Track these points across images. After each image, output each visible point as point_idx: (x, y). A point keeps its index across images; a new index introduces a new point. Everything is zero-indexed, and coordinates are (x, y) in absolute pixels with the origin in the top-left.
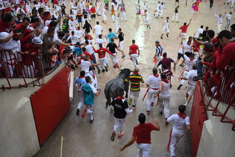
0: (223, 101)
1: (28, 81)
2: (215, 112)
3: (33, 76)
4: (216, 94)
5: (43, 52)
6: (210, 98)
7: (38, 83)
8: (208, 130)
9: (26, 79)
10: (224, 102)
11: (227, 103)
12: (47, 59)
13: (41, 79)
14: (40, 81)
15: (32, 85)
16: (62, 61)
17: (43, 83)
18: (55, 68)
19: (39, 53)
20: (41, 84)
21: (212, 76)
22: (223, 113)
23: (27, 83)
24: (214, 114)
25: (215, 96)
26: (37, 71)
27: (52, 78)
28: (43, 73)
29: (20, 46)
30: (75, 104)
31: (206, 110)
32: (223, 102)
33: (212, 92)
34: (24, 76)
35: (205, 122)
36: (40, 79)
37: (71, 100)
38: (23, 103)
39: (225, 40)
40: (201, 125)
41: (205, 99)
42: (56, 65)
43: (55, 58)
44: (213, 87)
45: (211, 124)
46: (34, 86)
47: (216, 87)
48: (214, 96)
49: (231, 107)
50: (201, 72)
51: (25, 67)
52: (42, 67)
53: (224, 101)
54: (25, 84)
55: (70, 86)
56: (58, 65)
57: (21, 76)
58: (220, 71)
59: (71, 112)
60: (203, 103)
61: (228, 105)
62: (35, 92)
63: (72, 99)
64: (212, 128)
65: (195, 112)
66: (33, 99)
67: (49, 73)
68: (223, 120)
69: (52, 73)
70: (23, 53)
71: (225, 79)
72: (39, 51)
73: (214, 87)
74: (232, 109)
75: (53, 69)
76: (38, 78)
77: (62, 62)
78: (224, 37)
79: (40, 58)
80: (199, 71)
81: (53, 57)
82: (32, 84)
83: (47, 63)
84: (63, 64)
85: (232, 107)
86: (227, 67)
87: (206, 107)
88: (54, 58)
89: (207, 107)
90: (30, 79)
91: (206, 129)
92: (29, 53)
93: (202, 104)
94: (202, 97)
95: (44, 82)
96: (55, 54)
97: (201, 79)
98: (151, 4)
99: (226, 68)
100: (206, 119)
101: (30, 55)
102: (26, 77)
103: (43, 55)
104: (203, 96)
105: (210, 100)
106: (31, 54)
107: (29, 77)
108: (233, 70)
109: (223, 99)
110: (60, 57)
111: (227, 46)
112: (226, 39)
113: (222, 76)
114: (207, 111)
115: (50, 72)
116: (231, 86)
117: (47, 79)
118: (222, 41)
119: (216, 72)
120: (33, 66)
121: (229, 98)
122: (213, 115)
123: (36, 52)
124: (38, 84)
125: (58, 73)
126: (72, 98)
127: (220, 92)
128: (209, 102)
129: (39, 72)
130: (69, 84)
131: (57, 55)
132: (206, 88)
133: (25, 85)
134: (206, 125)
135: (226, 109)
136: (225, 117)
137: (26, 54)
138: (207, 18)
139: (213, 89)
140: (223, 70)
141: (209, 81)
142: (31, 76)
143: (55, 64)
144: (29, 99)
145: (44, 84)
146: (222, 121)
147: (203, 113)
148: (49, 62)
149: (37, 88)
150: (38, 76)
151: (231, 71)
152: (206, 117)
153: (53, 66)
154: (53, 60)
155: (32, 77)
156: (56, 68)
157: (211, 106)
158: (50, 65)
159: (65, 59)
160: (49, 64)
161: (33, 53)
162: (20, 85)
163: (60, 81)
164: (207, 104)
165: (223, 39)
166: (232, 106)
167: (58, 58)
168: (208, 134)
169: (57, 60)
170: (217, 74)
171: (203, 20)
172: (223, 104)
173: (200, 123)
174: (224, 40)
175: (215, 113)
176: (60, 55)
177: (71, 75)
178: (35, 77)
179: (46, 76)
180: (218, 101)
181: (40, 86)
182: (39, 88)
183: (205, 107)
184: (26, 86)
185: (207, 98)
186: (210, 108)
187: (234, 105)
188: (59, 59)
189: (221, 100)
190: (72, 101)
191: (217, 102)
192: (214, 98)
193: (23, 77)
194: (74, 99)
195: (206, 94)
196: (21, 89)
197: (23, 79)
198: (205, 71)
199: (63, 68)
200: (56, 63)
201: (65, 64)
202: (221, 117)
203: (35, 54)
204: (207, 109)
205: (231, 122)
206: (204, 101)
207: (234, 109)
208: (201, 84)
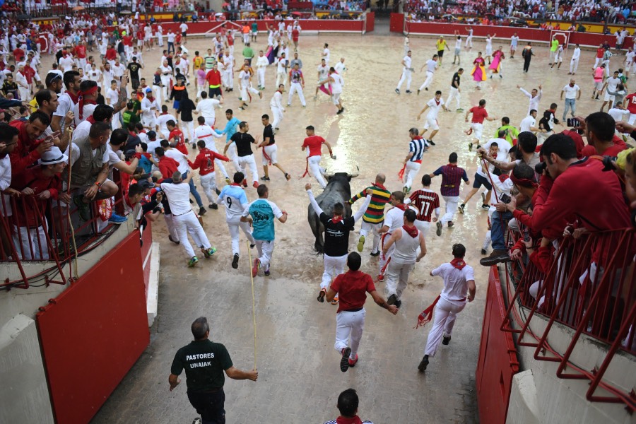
0: (562, 319)
1: (31, 269)
2: (542, 349)
3: (46, 256)
4: (542, 300)
5: (74, 190)
6: (527, 312)
7: (59, 275)
8: (525, 398)
9: (25, 266)
10: (564, 321)
11: (573, 325)
12: (87, 208)
13: (67, 265)
14: (66, 269)
15: (43, 282)
16: (126, 213)
17: (73, 276)
18: (107, 234)
19: (65, 192)
20: (67, 279)
21: (530, 252)
22: (562, 351)
23: (27, 277)
24: (540, 355)
25: (541, 306)
26: (56, 241)
27: (98, 263)
28: (74, 249)
29: (9, 175)
30: (162, 332)
31: (517, 344)
32: (561, 322)
33: (531, 296)
34: (20, 257)
35: (516, 376)
36: (64, 264)
37: (150, 322)
38: (16, 333)
39: (557, 162)
40: (506, 387)
41: (515, 314)
42: (109, 226)
43: (106, 205)
44: (534, 282)
45: (532, 383)
46: (48, 285)
47: (542, 281)
48: (539, 306)
49: (582, 335)
50: (501, 242)
51: (24, 231)
52: (70, 230)
53: (565, 319)
54: (22, 278)
55: (148, 282)
56: (115, 224)
57: (11, 258)
58: (550, 239)
59: (152, 354)
60: (511, 325)
61: (574, 332)
62: (49, 301)
63: (155, 319)
64: (537, 395)
65: (489, 349)
66: (43, 319)
67: (90, 246)
68: (563, 372)
69: (99, 248)
70: (18, 193)
71: (565, 260)
72: (64, 186)
73: (538, 282)
74: (586, 342)
75: (103, 237)
76: (60, 262)
77: (127, 216)
78: (555, 152)
79: (65, 205)
80: (497, 240)
81: (101, 203)
82: (43, 277)
83: (86, 220)
84: (129, 224)
85: (587, 336)
86: (568, 229)
87: (519, 335)
88: (104, 205)
89: (522, 337)
90: (38, 264)
91: (520, 396)
92: (36, 193)
93: (506, 327)
94: (506, 308)
95: (76, 272)
96: (109, 196)
97: (502, 261)
98: (368, 61)
99: (566, 231)
100: (517, 369)
101: (37, 198)
102: (25, 260)
103: (74, 198)
104: (508, 307)
105: (527, 318)
106: (41, 196)
107: (33, 260)
108: (584, 236)
109: (560, 313)
110: (122, 202)
111: (561, 176)
113: (555, 253)
114: (521, 347)
115: (94, 244)
116: (582, 279)
117: (84, 263)
118: (551, 163)
119: (540, 241)
120: (45, 229)
121: (578, 311)
122: (536, 357)
123: (54, 191)
124: (58, 278)
125: (115, 248)
126: (155, 315)
127: (553, 294)
128: (525, 321)
129: (63, 245)
130: (145, 277)
131: (113, 198)
132: (516, 285)
133: (22, 281)
134: (520, 386)
135: (570, 340)
136: (567, 363)
137: (28, 196)
138: (514, 99)
139: (534, 287)
140: (560, 237)
141: (525, 265)
142: (38, 257)
143: (107, 222)
144: (33, 321)
145: (76, 279)
146: (560, 375)
147: (509, 352)
148: (91, 218)
149: (55, 291)
150: (61, 255)
151: (578, 241)
152: (518, 363)
153: (103, 228)
154: (101, 211)
155: (41, 260)
156: (112, 233)
157: (532, 334)
158: (94, 226)
159: (135, 208)
160: (92, 223)
161: (47, 194)
162: (7, 280)
163: (122, 271)
164: (521, 329)
165: (552, 159)
166: (586, 333)
167: (116, 205)
168: (526, 409)
169: (113, 211)
170: (543, 249)
171: (505, 104)
172: (562, 328)
173: (502, 381)
174: (555, 161)
175: (543, 351)
176: (122, 197)
177: (153, 252)
178: (52, 259)
179: (84, 257)
180: (549, 319)
181: (63, 283)
182: (61, 288)
183: (514, 337)
184: (24, 283)
185: (520, 313)
186: (528, 339)
187: (589, 330)
188: (119, 209)
189: (558, 317)
190: (154, 323)
191: (546, 323)
192: (537, 310)
193: (16, 260)
194: (161, 319)
195: (516, 302)
196: (9, 292)
197: (16, 265)
198: (513, 239)
199: (129, 235)
200: (111, 219)
201: (137, 221)
202: (558, 364)
203: (52, 197)
204: (522, 341)
205: (583, 377)
206: (511, 321)
207: (592, 342)
208: (504, 273)
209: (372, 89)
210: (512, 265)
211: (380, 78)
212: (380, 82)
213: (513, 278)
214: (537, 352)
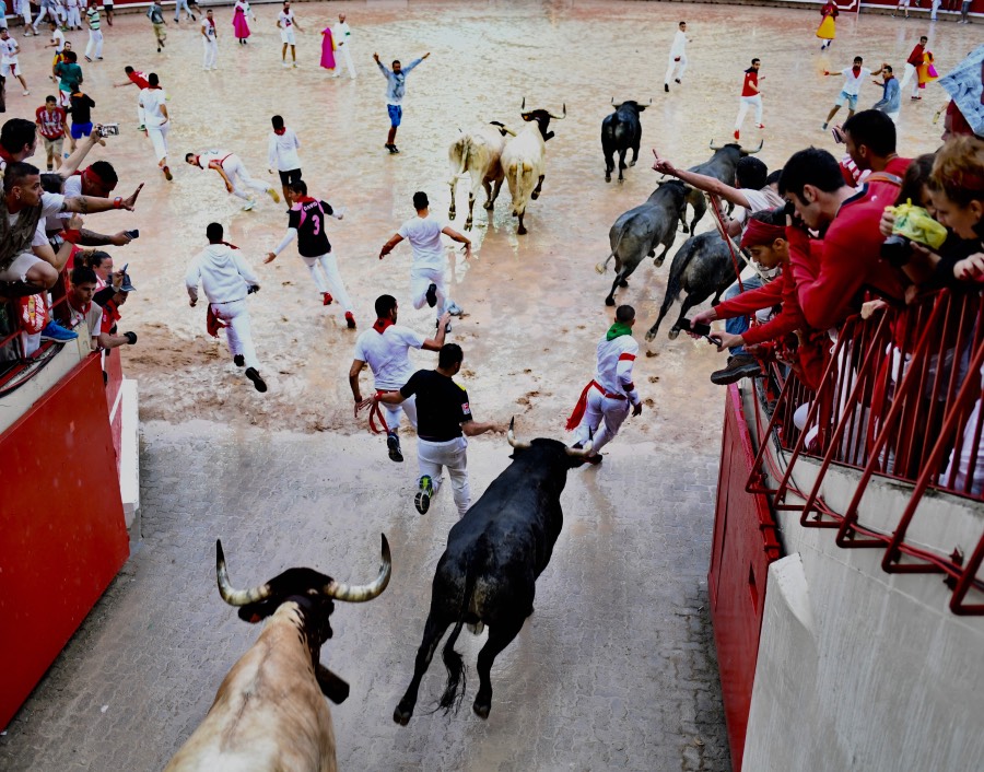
0: (847, 461)
6: (789, 455)
8: (789, 600)
10: (849, 463)
11: (862, 465)
16: (74, 322)
18: (41, 358)
22: (843, 507)
24: (811, 519)
27: (30, 410)
30: (149, 536)
31: (775, 507)
32: (845, 464)
33: (795, 427)
35: (774, 566)
37: (129, 520)
39: (817, 199)
40: (757, 587)
41: (772, 465)
43: (36, 306)
44: (800, 405)
45: (801, 575)
47: (813, 402)
48: (807, 444)
53: (851, 460)
55: (119, 448)
60: (764, 482)
61: (862, 474)
63: (137, 513)
64: (808, 592)
67: (13, 382)
69: (30, 384)
73: (807, 405)
74: (884, 488)
75: (35, 366)
77: (77, 328)
85: (885, 480)
88: (31, 306)
91: (781, 598)
93: (755, 486)
94: (755, 453)
96: (40, 291)
98: (500, 43)
100: (776, 553)
104: (756, 450)
105: (789, 464)
112: (823, 195)
113: (833, 350)
114: (781, 513)
115: (20, 377)
118: (806, 202)
122: (804, 523)
125: (57, 385)
126: (137, 506)
127: (833, 421)
128: (785, 469)
130: (115, 439)
131: (49, 294)
134: (780, 582)
136: (854, 526)
139: (801, 414)
146: (840, 543)
147: (762, 528)
152: (778, 544)
156: (50, 358)
157: (798, 493)
160: (14, 340)
164: (779, 486)
165: (807, 195)
166: (882, 472)
168: (791, 617)
172: (845, 473)
173: (752, 580)
174: (813, 199)
177: (125, 396)
183: (770, 500)
185: (777, 459)
186: (792, 500)
190: (135, 521)
191: (819, 468)
192: (804, 451)
194: (147, 514)
195: (771, 440)
199: (83, 361)
202: (837, 531)
204: (781, 503)
205: (878, 543)
206: (765, 476)
207: (894, 486)
208: (750, 398)
209: (509, 93)
210: (763, 382)
211: (524, 74)
212: (524, 80)
213: (765, 404)
214: (805, 516)
